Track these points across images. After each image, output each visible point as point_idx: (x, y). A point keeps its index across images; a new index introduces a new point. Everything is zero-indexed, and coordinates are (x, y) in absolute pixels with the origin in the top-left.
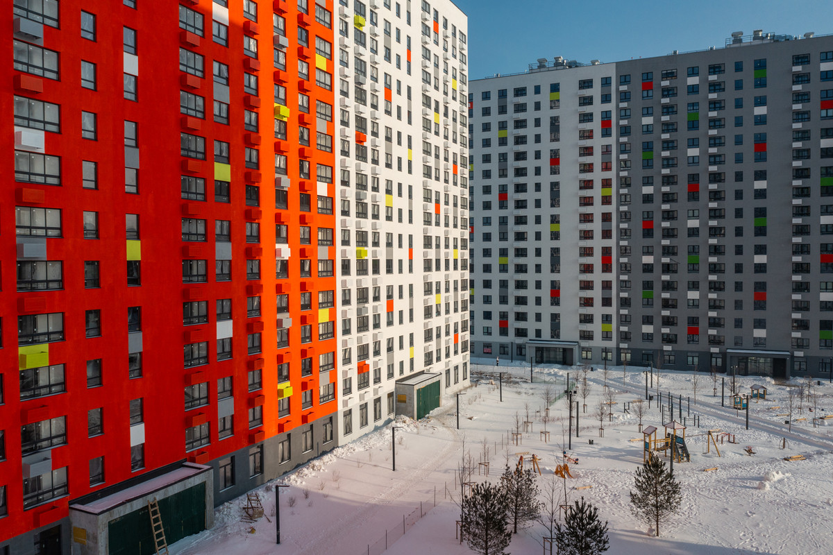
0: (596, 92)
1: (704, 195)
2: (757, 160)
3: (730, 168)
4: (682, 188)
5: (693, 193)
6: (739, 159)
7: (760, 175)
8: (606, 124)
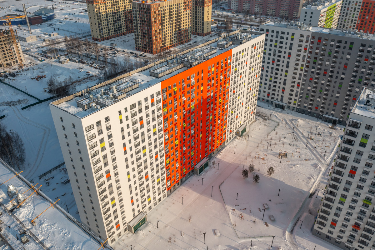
0: (304, 39)
1: (327, 76)
2: (344, 70)
3: (336, 70)
4: (322, 72)
5: (325, 74)
6: (339, 68)
7: (344, 74)
8: (305, 49)
